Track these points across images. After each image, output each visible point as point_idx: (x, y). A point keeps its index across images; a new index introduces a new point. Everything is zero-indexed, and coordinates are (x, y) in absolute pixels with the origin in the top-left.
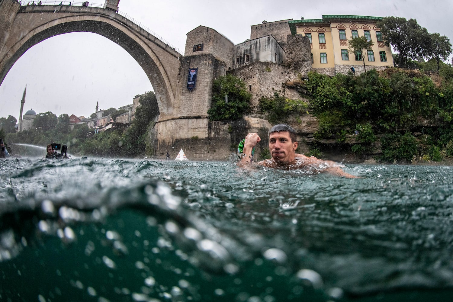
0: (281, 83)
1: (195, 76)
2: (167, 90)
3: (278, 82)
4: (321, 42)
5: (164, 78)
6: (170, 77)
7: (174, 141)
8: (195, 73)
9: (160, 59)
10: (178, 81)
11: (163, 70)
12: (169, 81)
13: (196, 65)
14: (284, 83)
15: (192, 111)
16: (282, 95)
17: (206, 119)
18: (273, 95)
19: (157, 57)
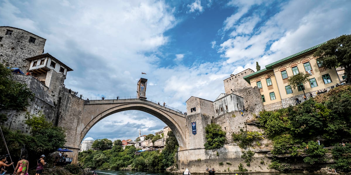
0: (243, 122)
1: (195, 126)
2: (181, 135)
3: (241, 122)
4: (269, 85)
5: (178, 129)
6: (182, 128)
7: (188, 162)
8: (195, 125)
9: (175, 120)
10: (186, 129)
11: (177, 125)
12: (182, 130)
13: (194, 120)
14: (245, 122)
15: (196, 145)
16: (245, 130)
17: (204, 149)
18: (239, 130)
19: (173, 119)
